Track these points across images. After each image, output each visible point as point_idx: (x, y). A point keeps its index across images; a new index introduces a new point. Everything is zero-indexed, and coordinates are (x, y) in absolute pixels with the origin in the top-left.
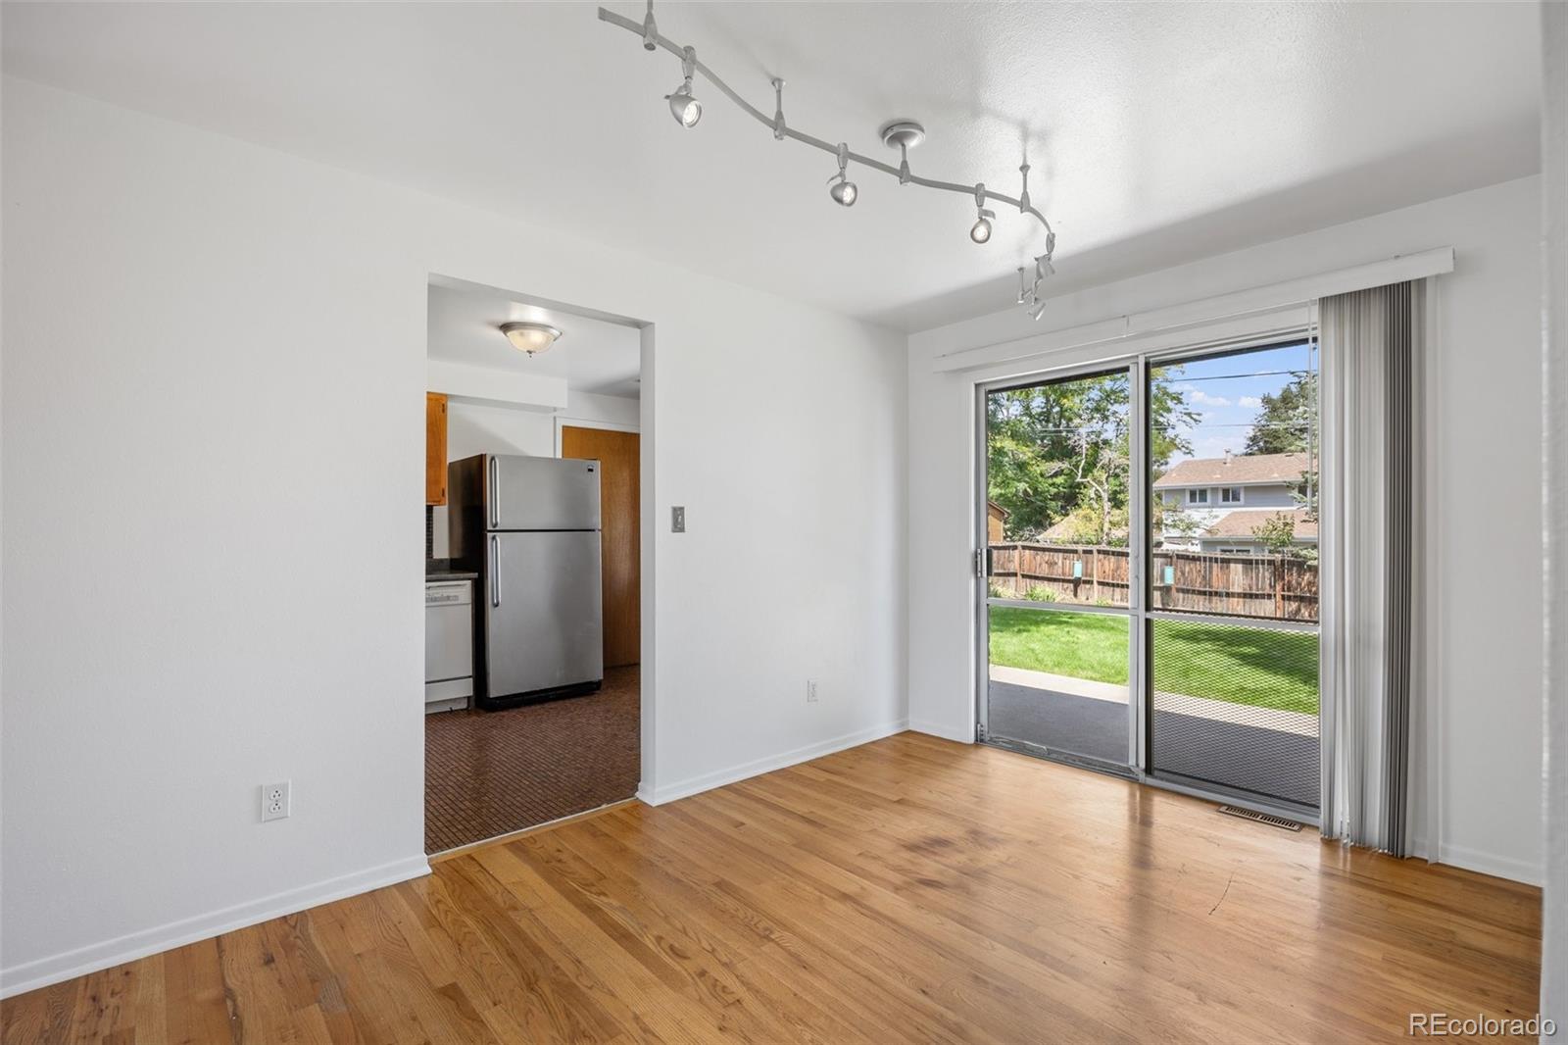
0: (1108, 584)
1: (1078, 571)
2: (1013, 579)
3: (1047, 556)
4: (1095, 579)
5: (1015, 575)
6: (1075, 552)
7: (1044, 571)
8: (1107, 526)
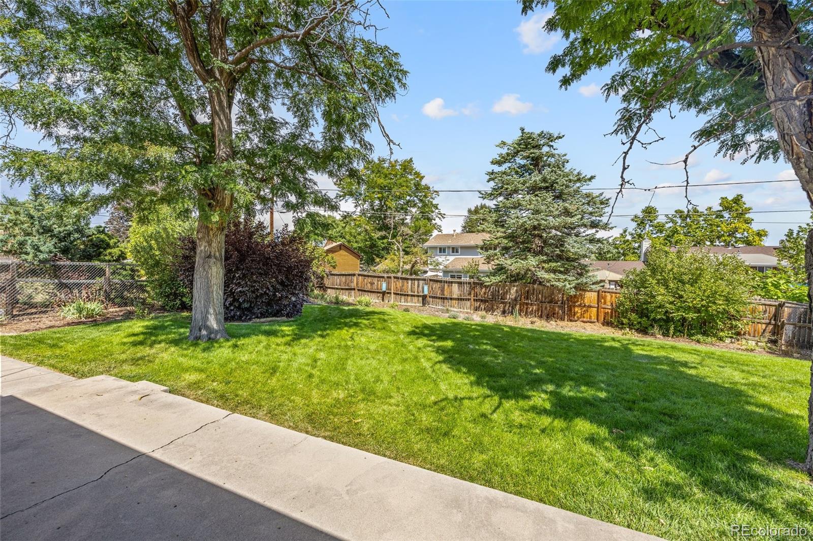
0: (398, 294)
1: (384, 288)
2: (353, 292)
3: (370, 280)
4: (392, 292)
5: (354, 289)
6: (383, 277)
7: (368, 287)
8: (401, 264)
